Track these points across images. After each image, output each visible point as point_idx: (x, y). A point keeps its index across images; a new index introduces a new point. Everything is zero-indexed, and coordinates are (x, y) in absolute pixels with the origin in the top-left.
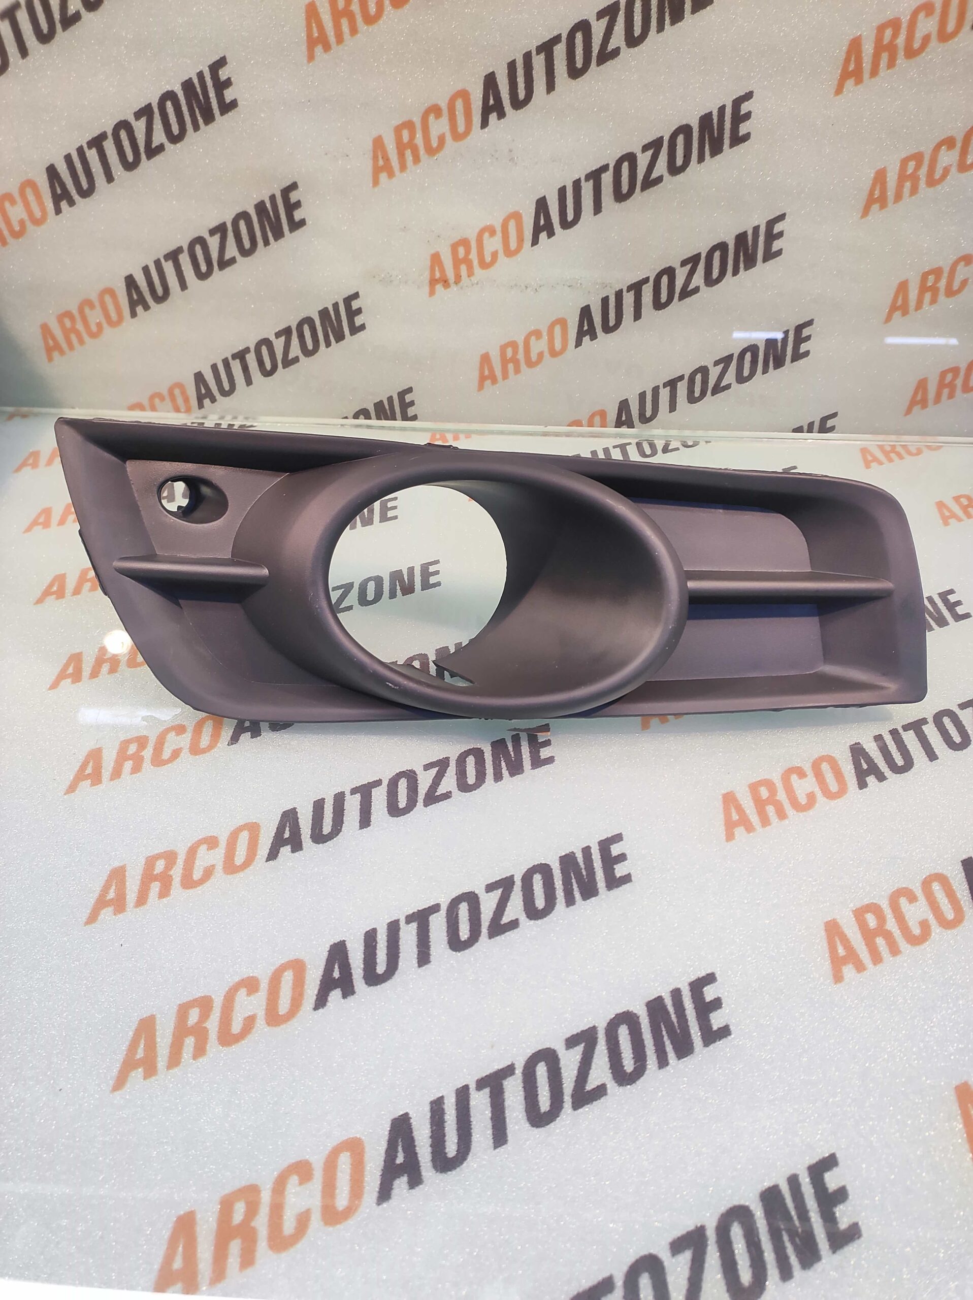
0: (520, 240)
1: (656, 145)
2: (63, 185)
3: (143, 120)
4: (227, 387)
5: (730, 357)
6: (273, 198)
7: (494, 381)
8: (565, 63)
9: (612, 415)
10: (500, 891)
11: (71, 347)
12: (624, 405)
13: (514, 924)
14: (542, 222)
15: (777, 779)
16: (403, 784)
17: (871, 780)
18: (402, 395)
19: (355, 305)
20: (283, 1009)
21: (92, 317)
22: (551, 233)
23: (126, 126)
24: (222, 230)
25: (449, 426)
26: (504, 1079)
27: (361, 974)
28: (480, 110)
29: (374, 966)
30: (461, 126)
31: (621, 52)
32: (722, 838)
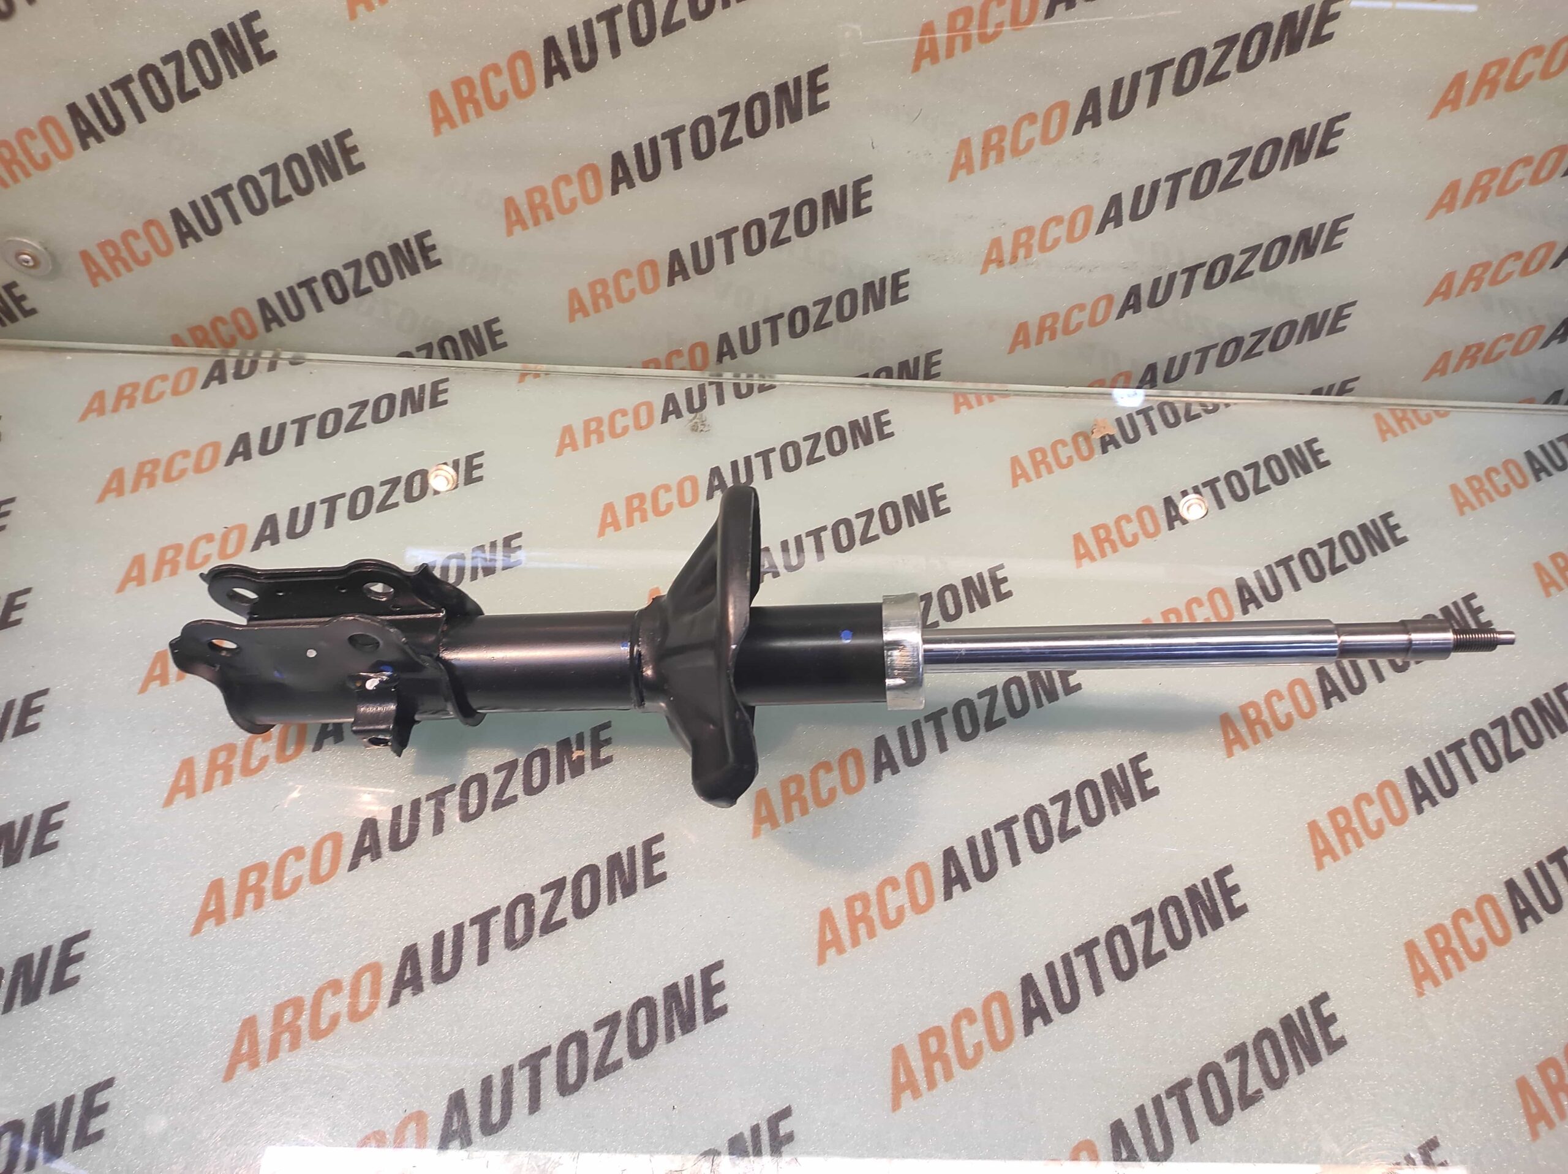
0: (1086, 230)
1: (1244, 154)
2: (626, 170)
3: (727, 117)
4: (751, 345)
5: (1266, 331)
6: (843, 189)
7: (1027, 344)
8: (1173, 82)
9: (1136, 378)
10: (1144, 923)
11: (597, 309)
12: (1152, 368)
13: (1162, 955)
14: (1112, 215)
15: (1349, 804)
16: (1036, 819)
17: (1426, 804)
18: (929, 356)
19: (903, 279)
20: (1001, 1036)
21: (626, 284)
22: (1118, 223)
23: (708, 121)
24: (783, 213)
25: (969, 385)
26: (1186, 1088)
27: (1053, 1003)
28: (1076, 119)
29: (1061, 994)
30: (1053, 132)
31: (1231, 75)
32: (1315, 867)
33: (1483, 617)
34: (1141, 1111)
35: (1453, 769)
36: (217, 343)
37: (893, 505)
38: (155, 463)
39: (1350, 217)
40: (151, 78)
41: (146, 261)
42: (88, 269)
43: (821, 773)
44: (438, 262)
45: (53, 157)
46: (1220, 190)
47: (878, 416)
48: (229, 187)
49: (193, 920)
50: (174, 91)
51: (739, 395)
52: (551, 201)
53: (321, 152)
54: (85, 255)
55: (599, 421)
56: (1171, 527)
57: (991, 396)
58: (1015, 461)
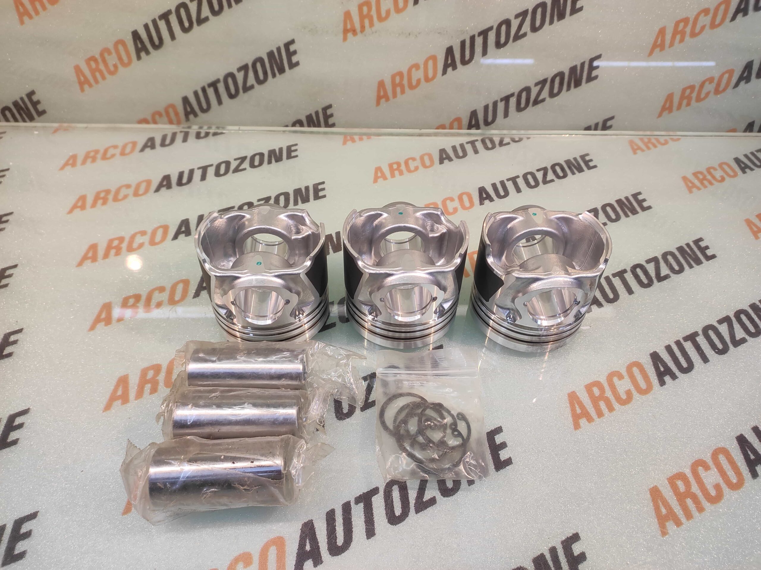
4: (205, 106)
7: (387, 99)
9: (465, 121)
11: (97, 82)
12: (474, 114)
13: (432, 502)
15: (603, 380)
17: (667, 379)
19: (292, 48)
21: (110, 60)
25: (355, 130)
27: (326, 546)
29: (335, 540)
33: (709, 252)
35: (689, 353)
37: (286, 194)
47: (289, 147)
51: (198, 137)
55: (97, 152)
56: (481, 203)
57: (369, 135)
58: (378, 169)
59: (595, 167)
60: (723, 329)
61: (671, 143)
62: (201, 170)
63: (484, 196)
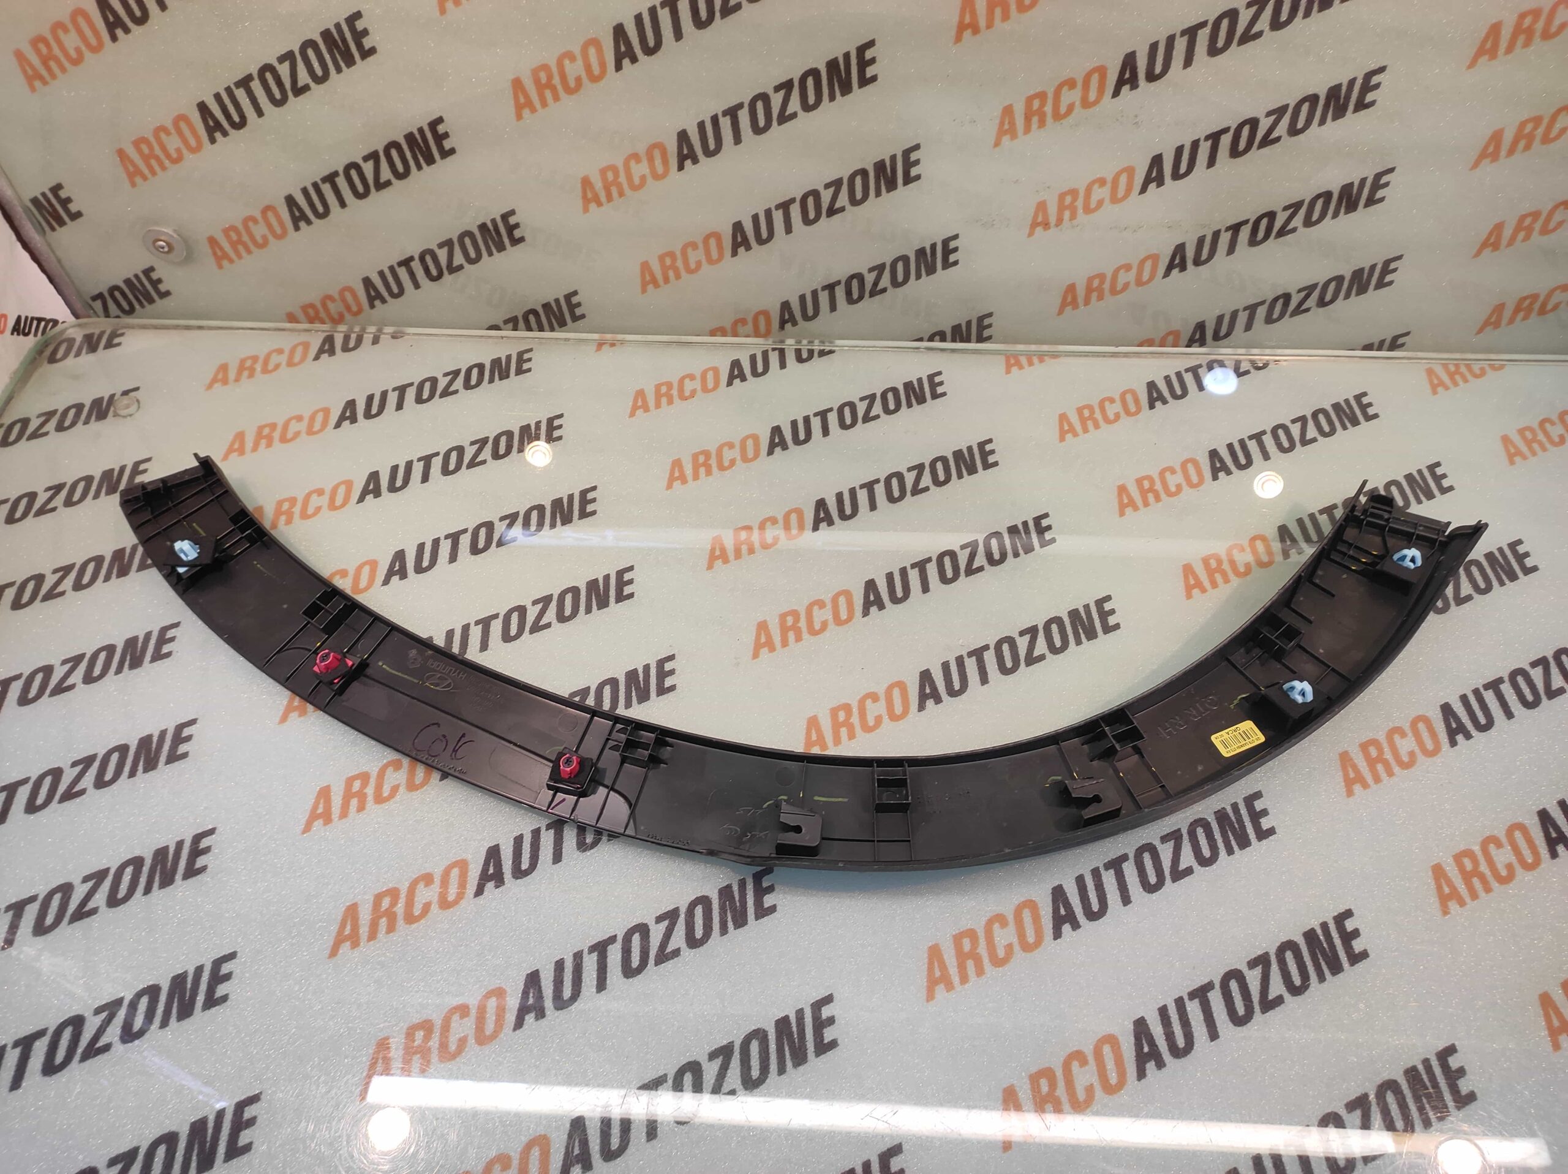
0: (1129, 190)
1: (1280, 111)
2: (691, 147)
3: (782, 93)
4: (810, 312)
5: (1315, 286)
6: (893, 158)
7: (1076, 307)
8: (1207, 43)
9: (1185, 337)
11: (667, 280)
12: (1201, 327)
13: (1189, 871)
14: (1154, 175)
15: (1381, 737)
17: (1460, 738)
18: (981, 319)
19: (952, 244)
20: (1031, 939)
21: (694, 256)
22: (1160, 182)
23: (764, 97)
24: (837, 184)
25: (1020, 347)
26: (1209, 991)
27: (1082, 911)
28: (1115, 83)
29: (1090, 904)
30: (1092, 96)
31: (1265, 34)
32: (1345, 794)
33: (1529, 562)
34: (1163, 1011)
35: (1489, 705)
36: (327, 320)
37: (944, 460)
38: (273, 426)
39: (1392, 170)
40: (268, 76)
41: (264, 244)
42: (215, 254)
43: (869, 702)
44: (522, 240)
45: (185, 151)
46: (1260, 146)
47: (931, 377)
48: (336, 174)
49: (304, 821)
50: (288, 85)
51: (800, 359)
52: (622, 179)
53: (416, 140)
54: (212, 241)
55: (669, 385)
56: (1215, 478)
57: (1041, 357)
58: (1063, 417)
59: (1376, 416)
60: (1537, 674)
61: (1490, 373)
62: (819, 417)
63: (1218, 465)
